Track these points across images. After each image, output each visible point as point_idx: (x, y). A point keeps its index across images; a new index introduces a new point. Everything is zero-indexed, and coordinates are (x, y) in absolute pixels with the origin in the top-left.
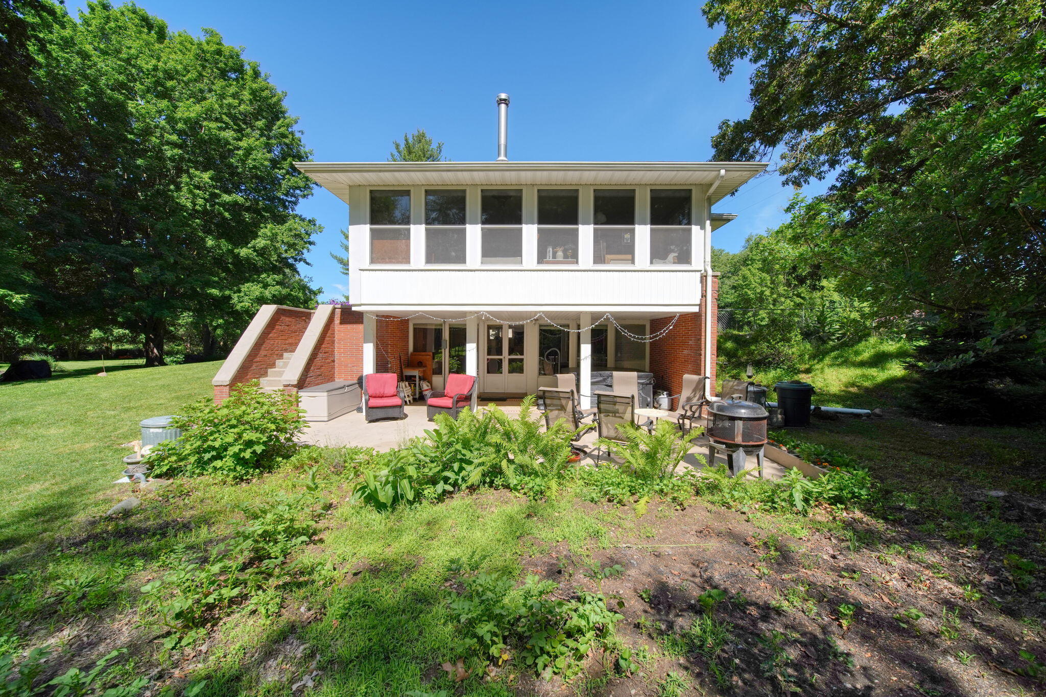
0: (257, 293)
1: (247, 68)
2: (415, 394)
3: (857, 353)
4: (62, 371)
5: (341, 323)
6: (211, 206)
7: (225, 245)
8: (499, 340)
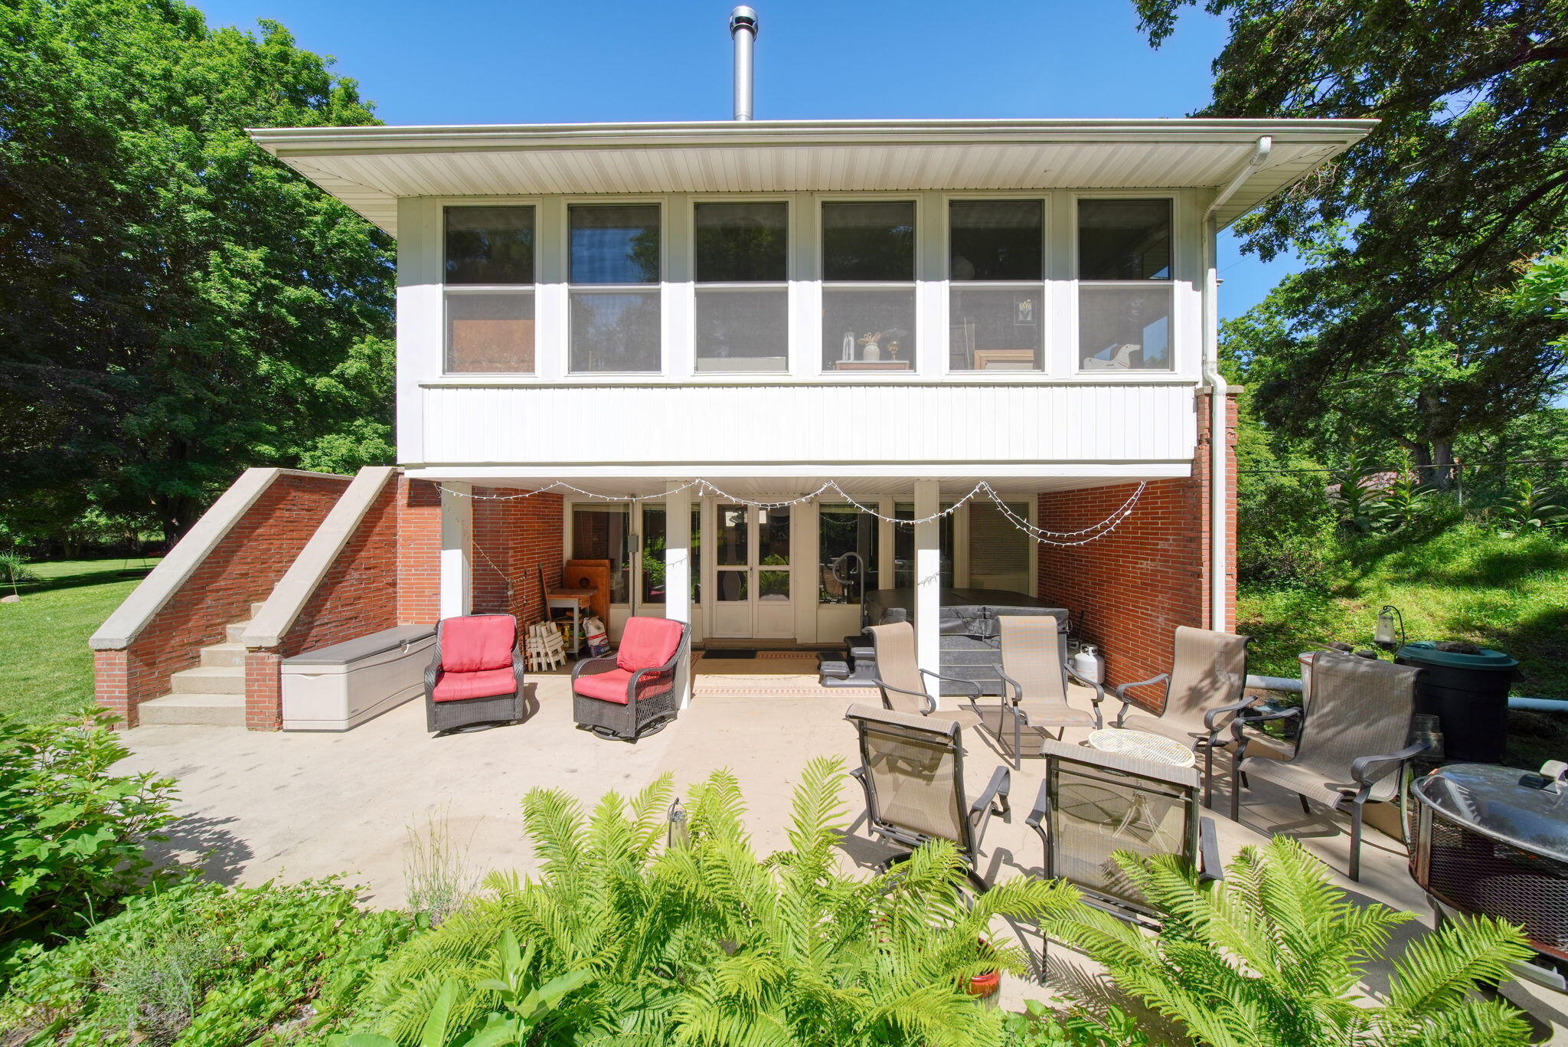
0: (344, 451)
1: (336, 88)
2: (572, 646)
3: (1444, 557)
4: (32, 580)
5: (410, 505)
6: (264, 306)
7: (290, 373)
8: (741, 529)
